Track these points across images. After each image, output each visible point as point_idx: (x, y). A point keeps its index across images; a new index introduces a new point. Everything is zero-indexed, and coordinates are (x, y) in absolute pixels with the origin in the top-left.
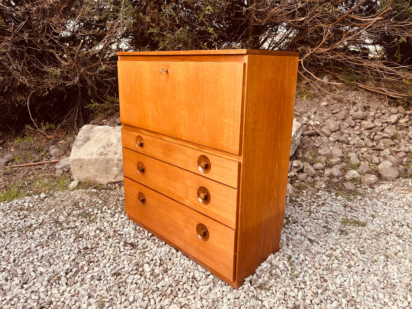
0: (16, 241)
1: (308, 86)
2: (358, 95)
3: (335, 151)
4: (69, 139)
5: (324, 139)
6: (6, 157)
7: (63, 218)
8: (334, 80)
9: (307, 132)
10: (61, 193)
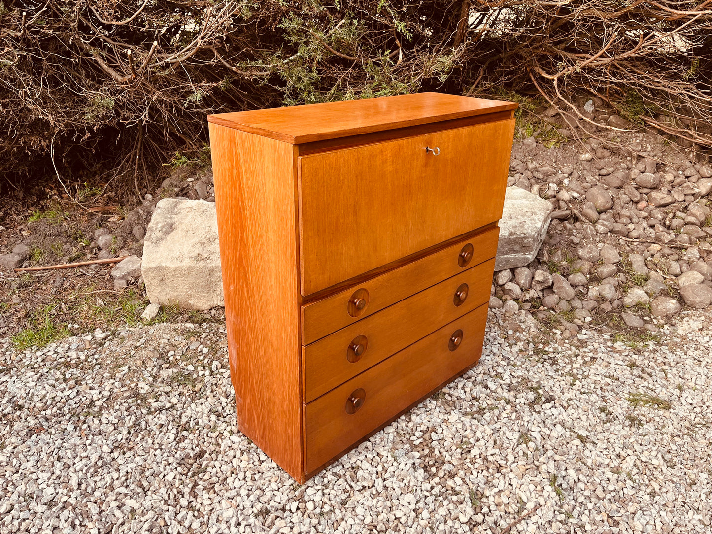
0: (72, 441)
1: (556, 121)
2: (646, 142)
3: (608, 251)
4: (130, 216)
5: (587, 228)
6: (16, 249)
7: (147, 387)
8: (605, 108)
9: (558, 213)
10: (132, 329)
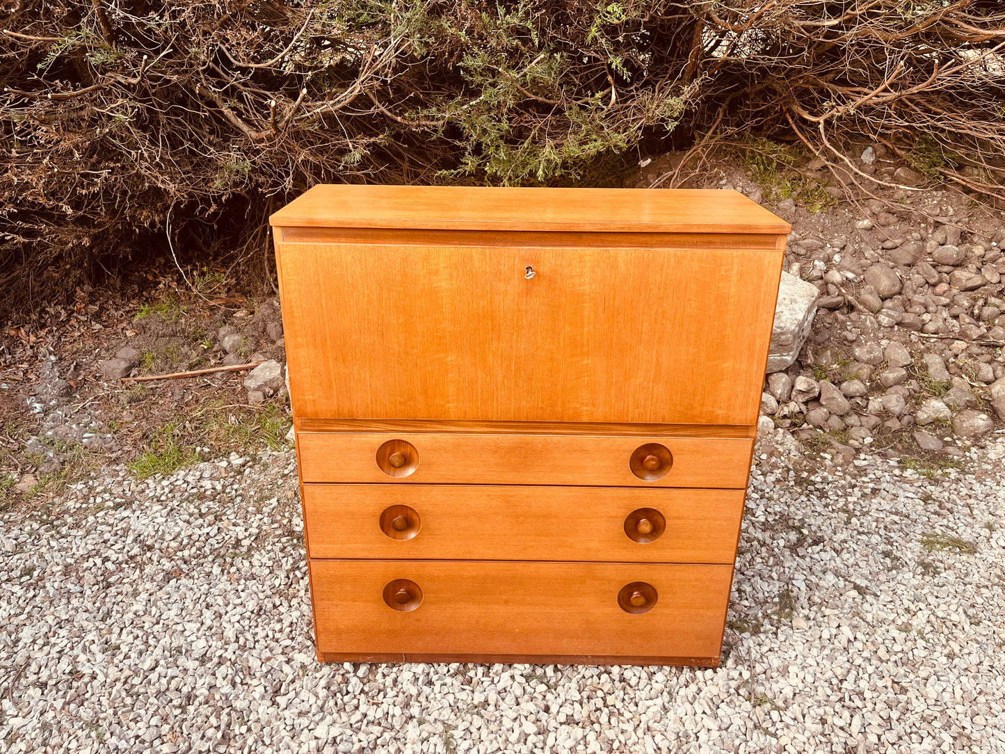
1: (823, 177)
2: (946, 202)
3: (895, 350)
4: (262, 310)
5: (866, 320)
6: (122, 353)
8: (889, 158)
9: (826, 300)
10: (275, 453)
